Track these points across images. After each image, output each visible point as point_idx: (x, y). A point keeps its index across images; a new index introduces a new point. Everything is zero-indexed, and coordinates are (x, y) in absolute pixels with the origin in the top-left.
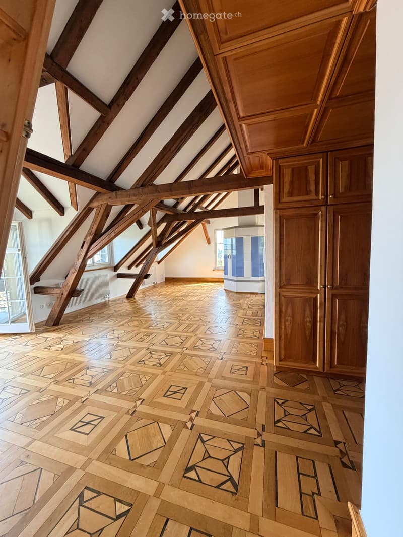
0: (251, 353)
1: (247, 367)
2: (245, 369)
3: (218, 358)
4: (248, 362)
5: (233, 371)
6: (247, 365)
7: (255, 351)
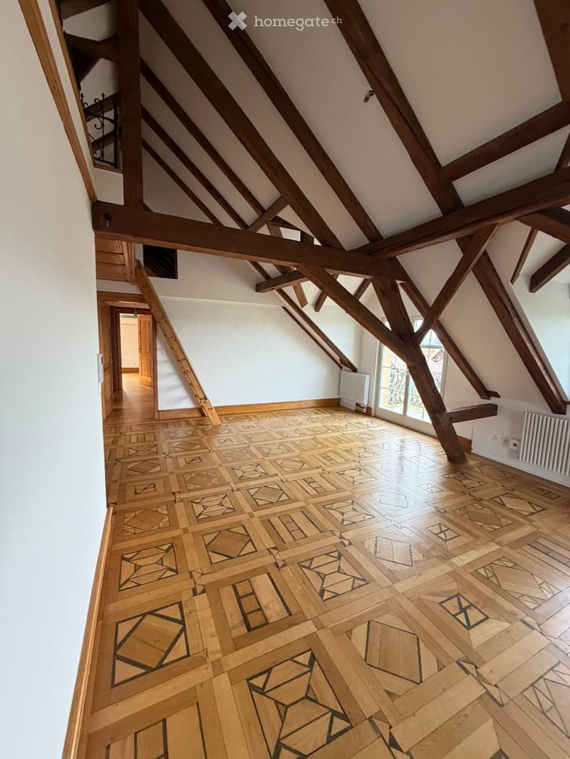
0: (133, 514)
1: (136, 494)
2: (138, 492)
3: (179, 492)
4: (135, 500)
5: (152, 486)
6: (137, 496)
7: (127, 520)
